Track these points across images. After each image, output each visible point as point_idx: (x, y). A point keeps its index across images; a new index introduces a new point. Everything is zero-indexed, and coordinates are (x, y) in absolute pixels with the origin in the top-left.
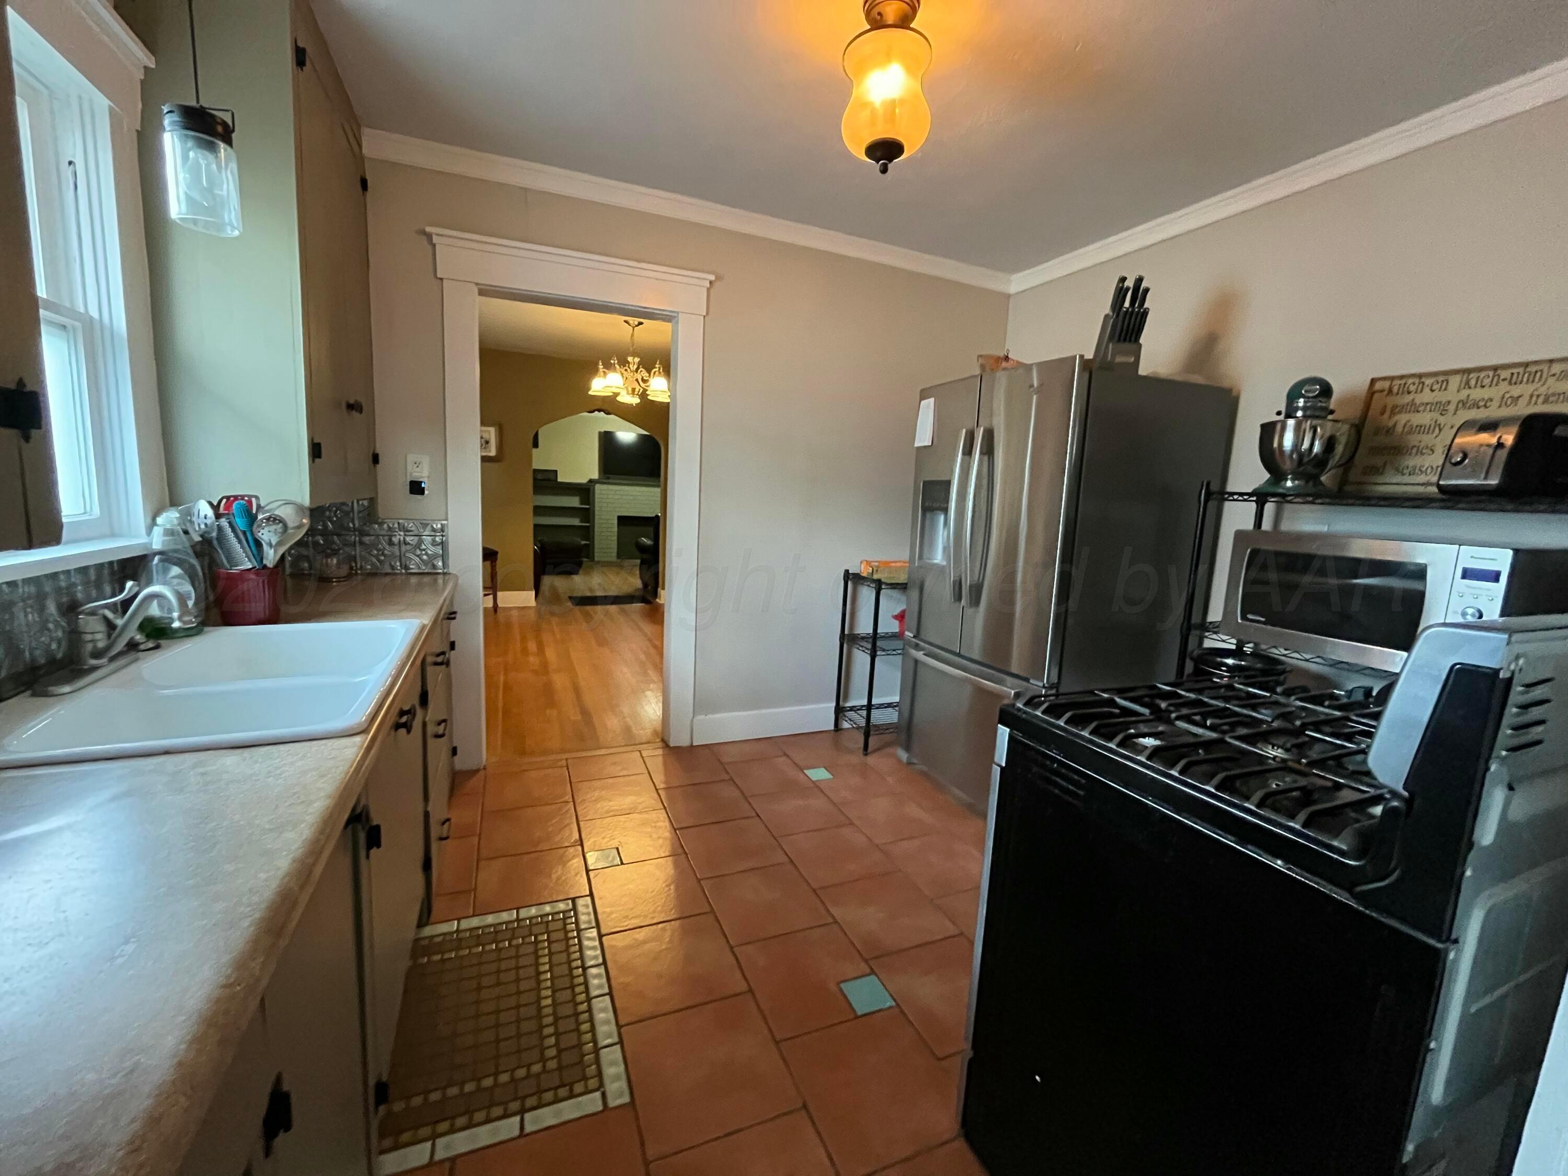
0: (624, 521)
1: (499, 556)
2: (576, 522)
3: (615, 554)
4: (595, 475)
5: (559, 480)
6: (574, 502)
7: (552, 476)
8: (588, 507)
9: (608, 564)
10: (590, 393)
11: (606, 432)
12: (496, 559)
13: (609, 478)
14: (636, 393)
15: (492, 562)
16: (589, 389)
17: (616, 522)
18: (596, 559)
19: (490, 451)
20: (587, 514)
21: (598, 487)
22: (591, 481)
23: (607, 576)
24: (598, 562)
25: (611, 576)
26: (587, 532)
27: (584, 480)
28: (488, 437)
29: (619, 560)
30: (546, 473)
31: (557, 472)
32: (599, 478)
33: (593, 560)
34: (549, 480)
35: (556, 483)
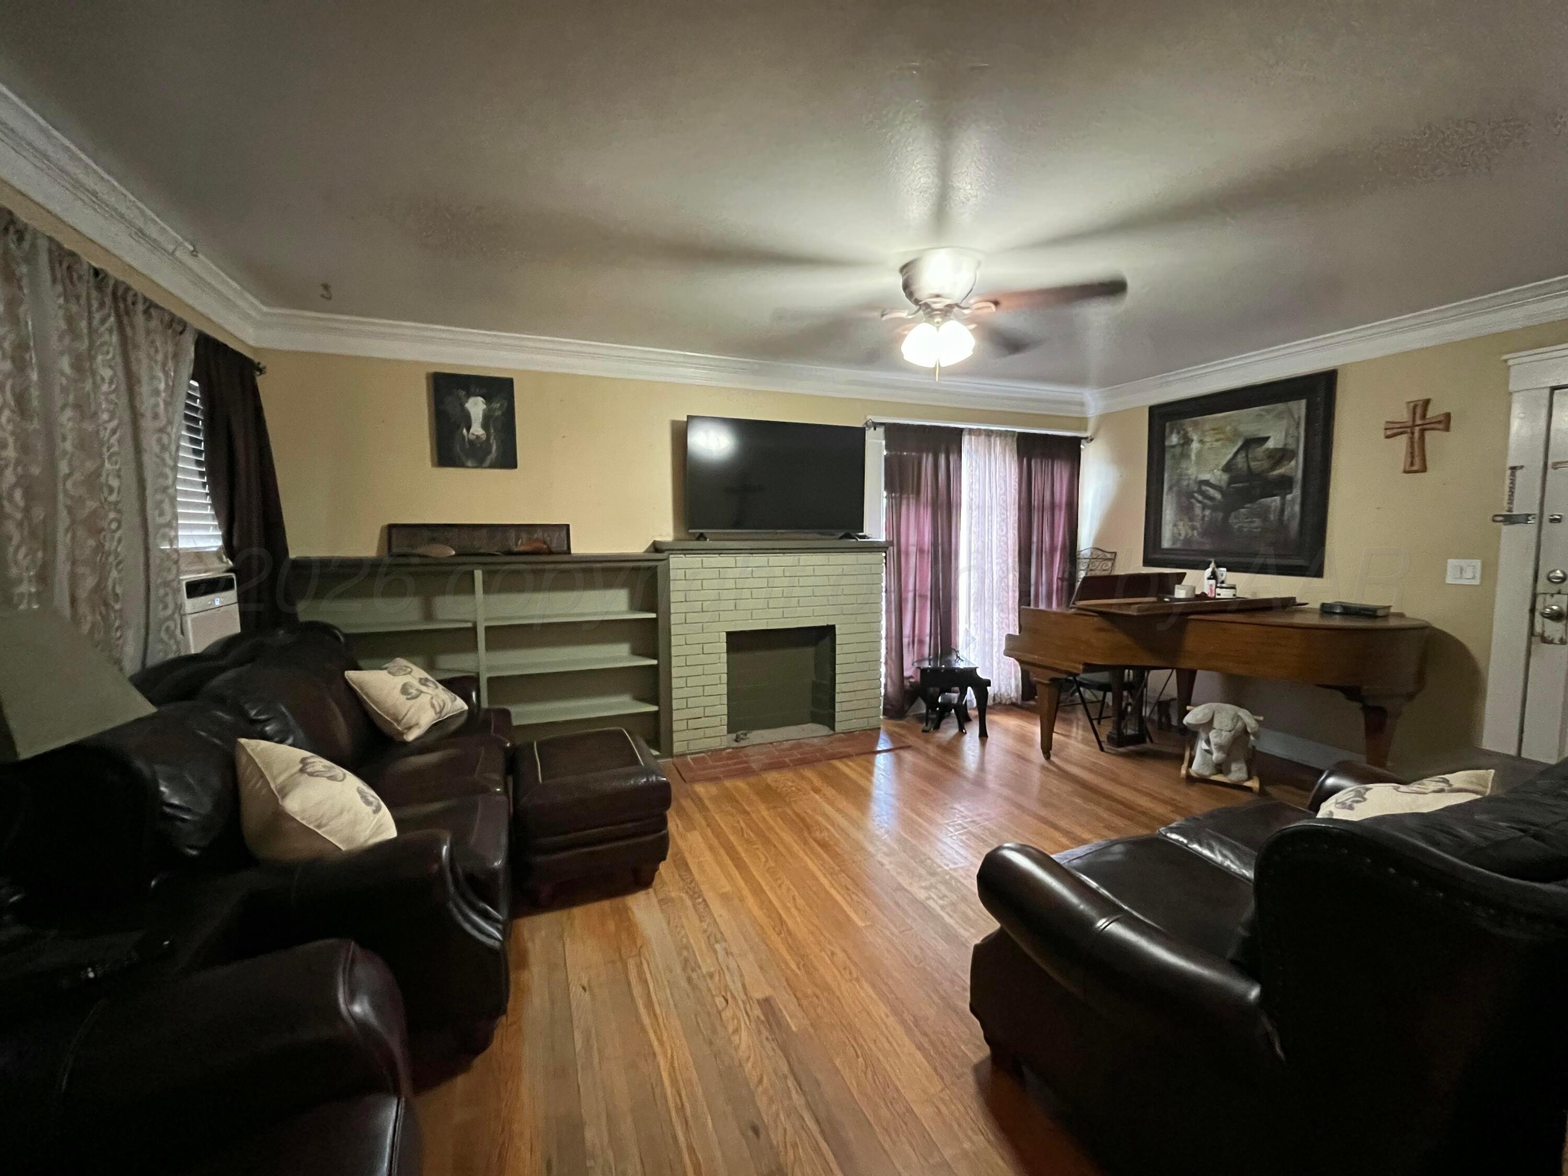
0: (742, 643)
2: (618, 657)
4: (666, 532)
5: (576, 549)
6: (614, 605)
7: (556, 541)
8: (652, 615)
13: (701, 537)
17: (721, 646)
18: (678, 748)
20: (650, 634)
21: (676, 561)
22: (656, 548)
24: (684, 755)
27: (636, 546)
30: (539, 534)
31: (568, 526)
32: (677, 540)
33: (671, 755)
34: (550, 553)
35: (565, 558)
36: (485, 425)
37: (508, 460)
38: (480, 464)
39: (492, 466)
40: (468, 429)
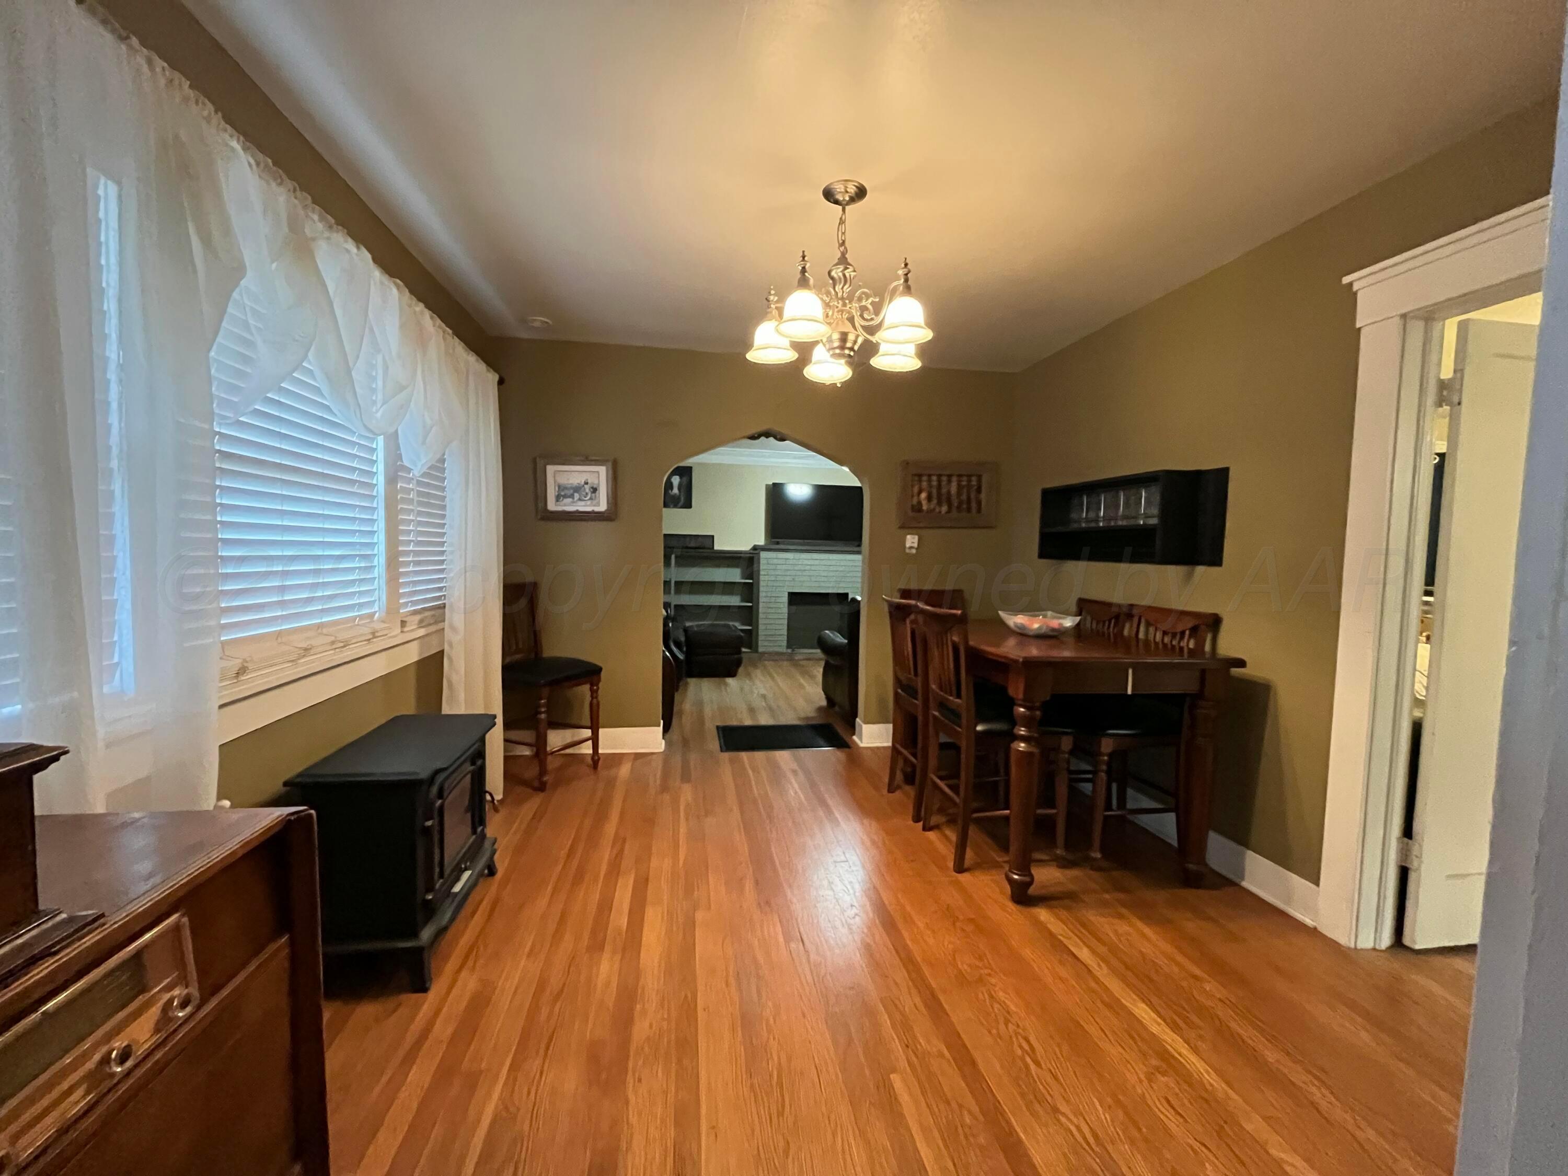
0: (795, 598)
1: (603, 674)
2: (734, 601)
3: (785, 643)
4: (761, 541)
5: (717, 547)
6: (734, 575)
7: (707, 543)
8: (751, 581)
9: (776, 657)
10: (751, 356)
11: (774, 484)
12: (599, 680)
13: (778, 543)
14: (849, 345)
15: (592, 685)
16: (748, 346)
17: (785, 599)
18: (761, 650)
19: (598, 505)
20: (750, 590)
21: (763, 555)
22: (755, 548)
23: (773, 678)
24: (764, 653)
25: (779, 680)
26: (749, 614)
27: (745, 547)
28: (596, 482)
29: (789, 651)
30: (700, 539)
31: (713, 537)
32: (765, 545)
33: (756, 651)
34: (704, 548)
35: (712, 551)
36: (679, 489)
37: (688, 505)
38: (675, 506)
39: (682, 507)
40: (672, 490)
